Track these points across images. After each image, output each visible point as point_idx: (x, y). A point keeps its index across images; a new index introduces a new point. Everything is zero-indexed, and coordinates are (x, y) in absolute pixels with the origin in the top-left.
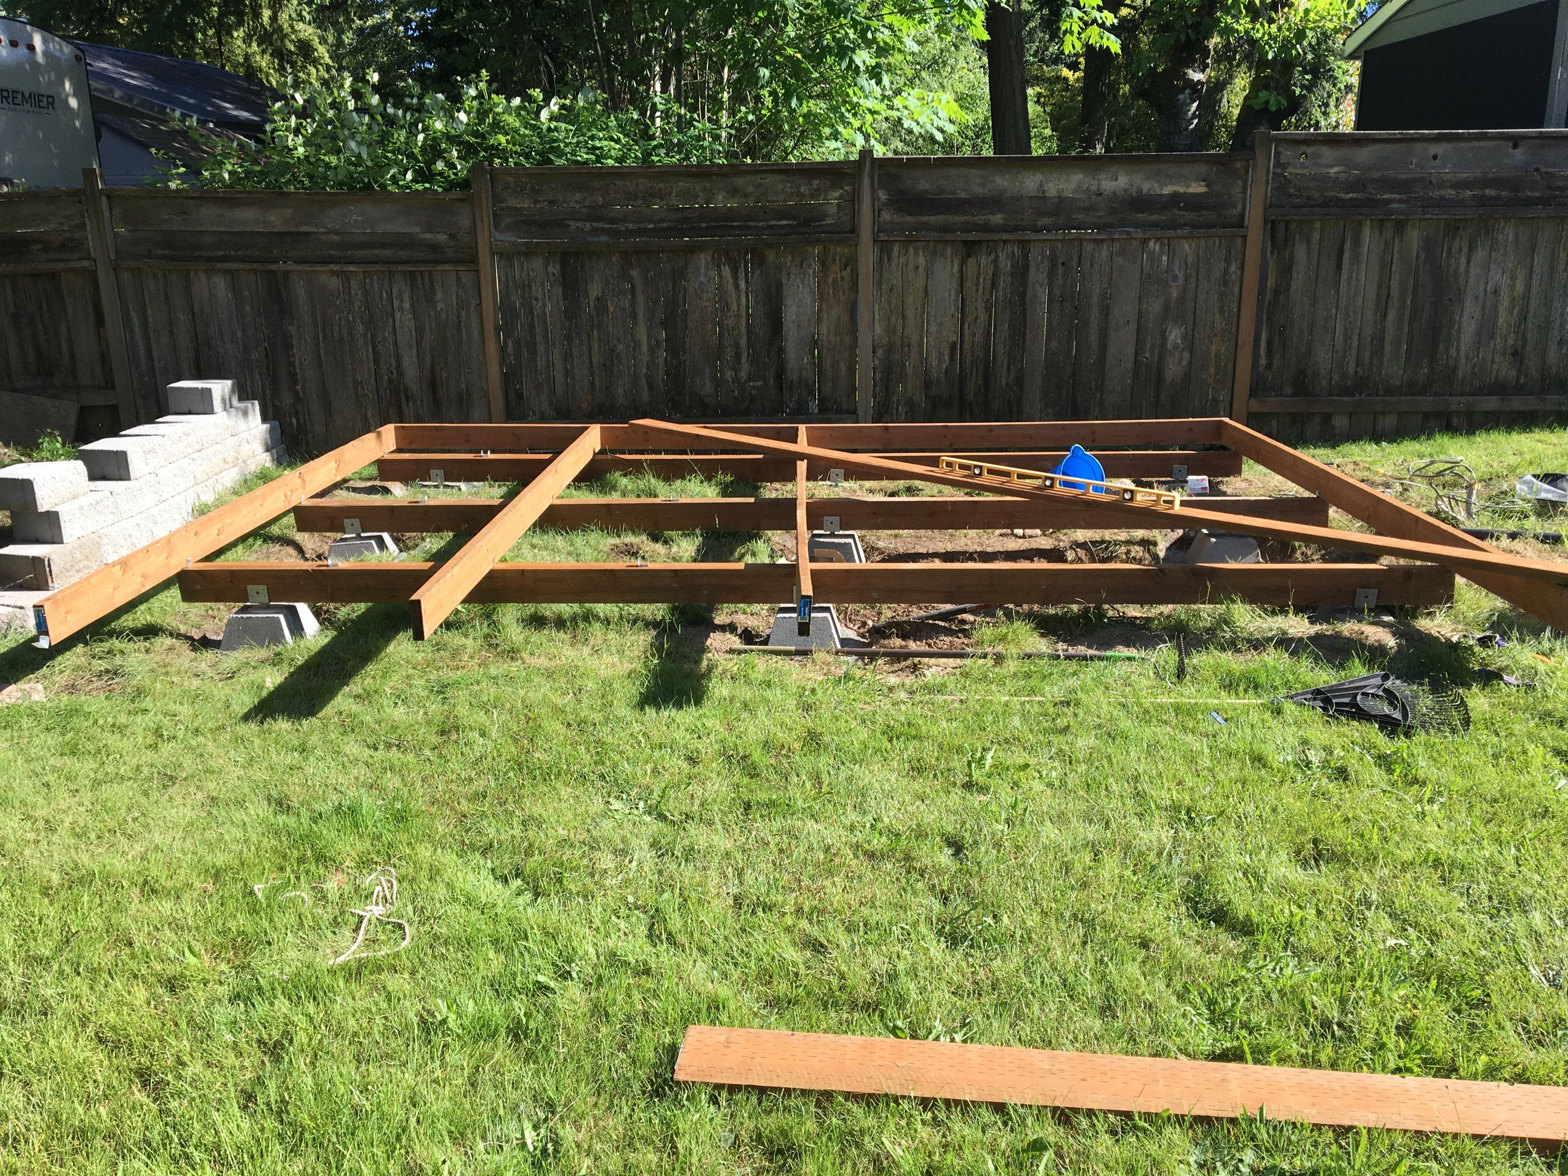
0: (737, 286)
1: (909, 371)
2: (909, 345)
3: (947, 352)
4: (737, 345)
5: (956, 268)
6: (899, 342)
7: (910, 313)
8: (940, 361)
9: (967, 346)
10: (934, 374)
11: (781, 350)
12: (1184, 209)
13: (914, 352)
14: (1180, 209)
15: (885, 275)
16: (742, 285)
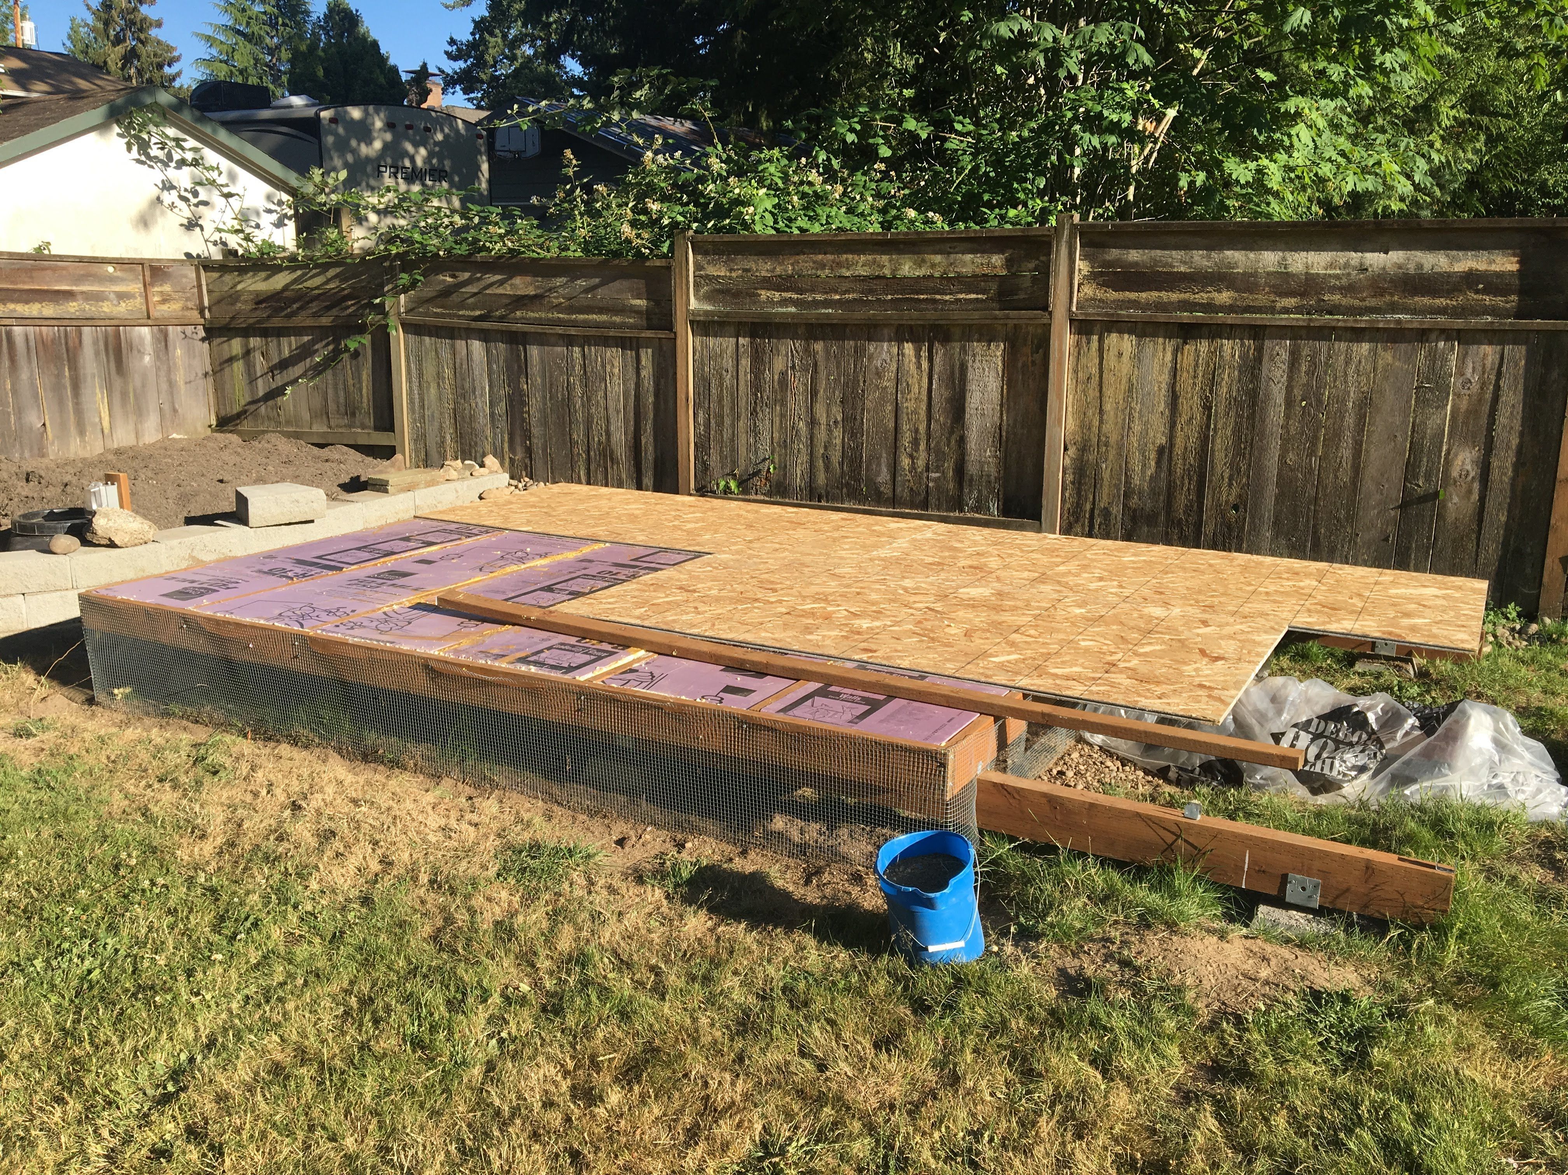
0: (919, 366)
1: (1106, 475)
2: (1107, 445)
3: (1153, 456)
4: (917, 431)
5: (1169, 357)
6: (1095, 440)
7: (1108, 407)
8: (1144, 465)
9: (1178, 450)
10: (1136, 481)
11: (962, 441)
12: (1485, 292)
13: (1112, 453)
14: (1477, 292)
15: (1083, 360)
16: (925, 365)
